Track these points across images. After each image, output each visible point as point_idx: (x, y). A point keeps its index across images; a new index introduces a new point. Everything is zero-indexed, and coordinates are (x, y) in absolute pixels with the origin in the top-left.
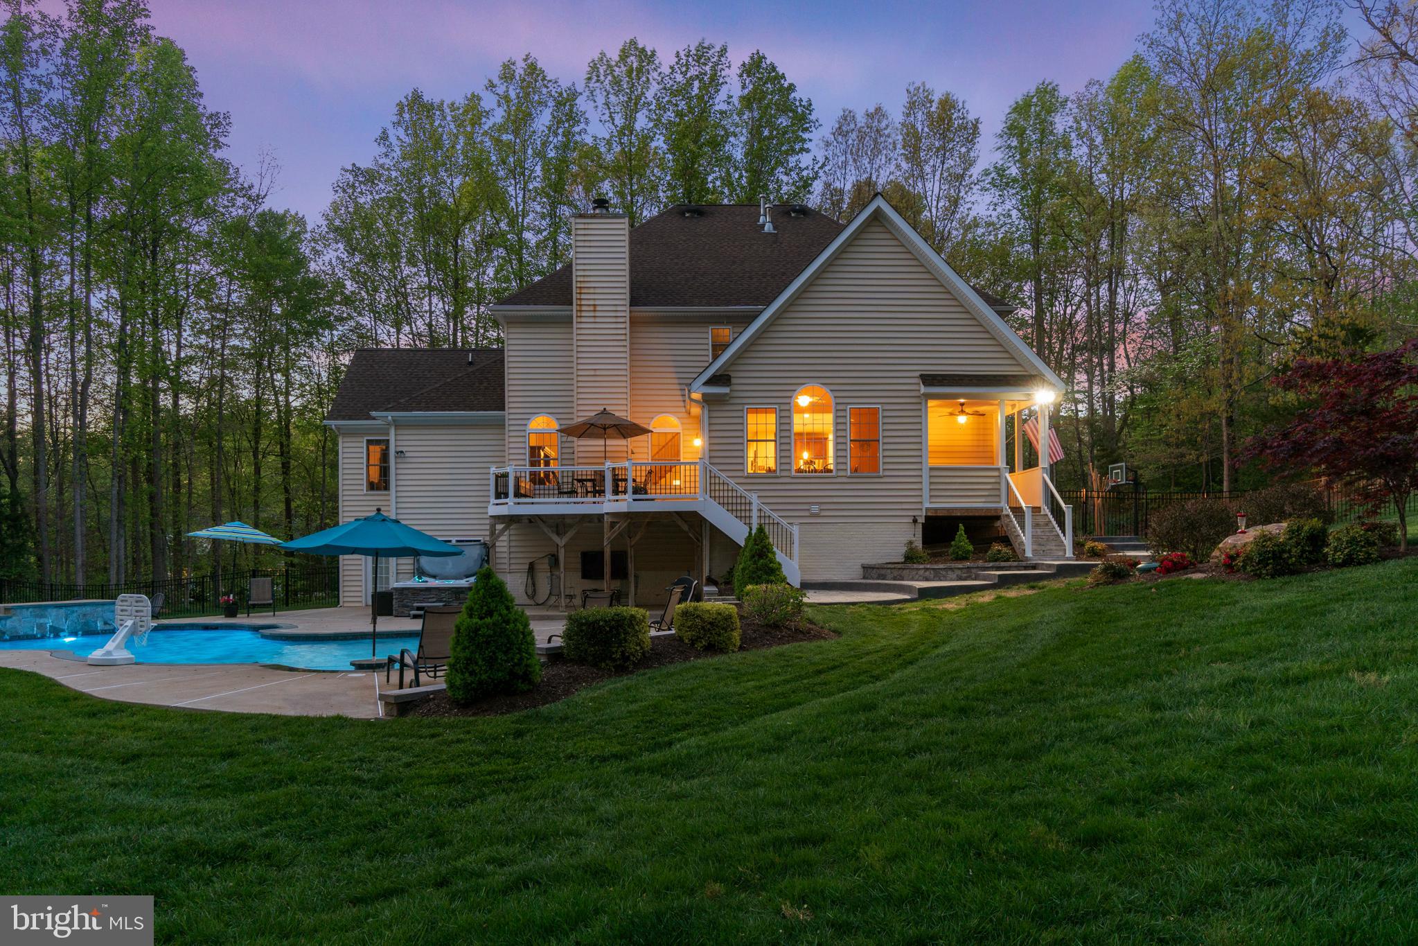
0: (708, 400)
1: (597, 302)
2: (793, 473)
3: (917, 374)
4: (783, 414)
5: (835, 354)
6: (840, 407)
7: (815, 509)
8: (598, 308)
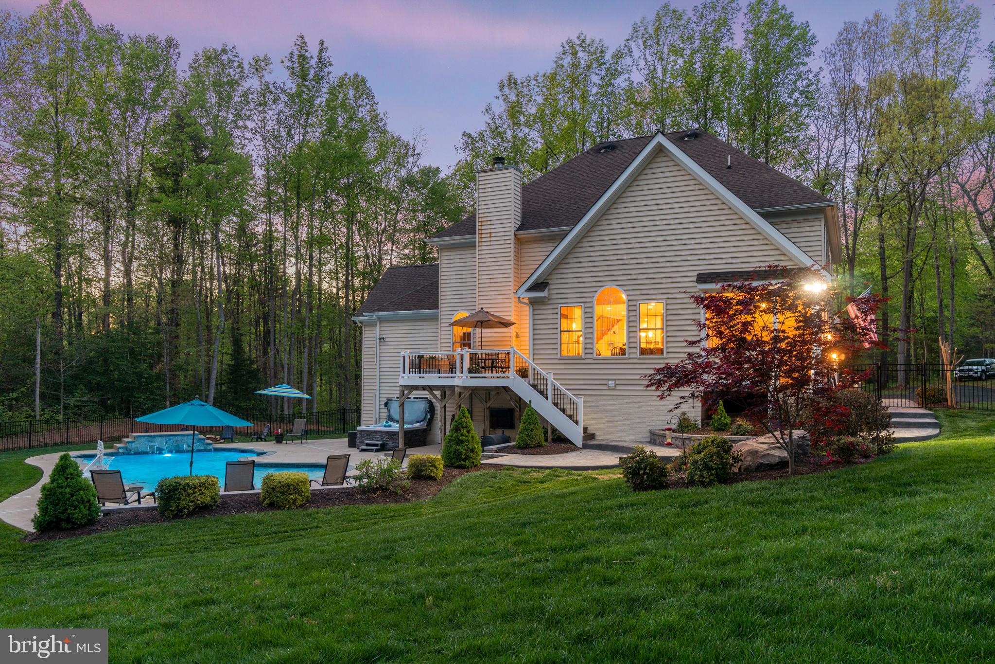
0: (533, 302)
1: (492, 231)
2: (595, 356)
3: (696, 273)
4: (587, 310)
5: (627, 262)
6: (631, 303)
7: (612, 384)
8: (493, 235)
